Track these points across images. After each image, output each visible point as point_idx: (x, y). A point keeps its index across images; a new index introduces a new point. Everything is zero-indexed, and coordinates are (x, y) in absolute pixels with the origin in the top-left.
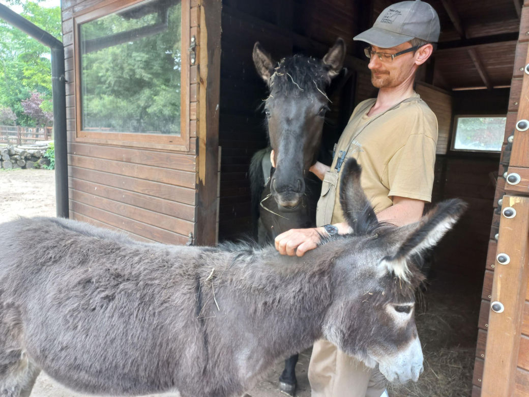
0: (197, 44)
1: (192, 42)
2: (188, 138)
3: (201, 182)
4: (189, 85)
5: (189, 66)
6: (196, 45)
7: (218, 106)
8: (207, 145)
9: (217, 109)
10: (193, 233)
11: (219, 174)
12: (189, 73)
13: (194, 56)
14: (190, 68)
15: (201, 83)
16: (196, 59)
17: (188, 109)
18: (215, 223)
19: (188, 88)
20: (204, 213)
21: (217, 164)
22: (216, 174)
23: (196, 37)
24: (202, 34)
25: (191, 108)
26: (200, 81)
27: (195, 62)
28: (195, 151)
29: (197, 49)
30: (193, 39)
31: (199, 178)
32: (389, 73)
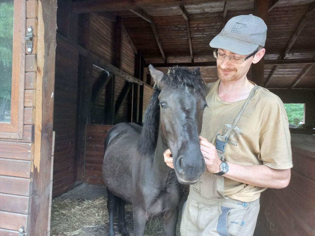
0: (35, 34)
1: (29, 32)
2: (22, 125)
3: (35, 169)
4: (24, 72)
5: (24, 55)
6: (33, 36)
7: (53, 94)
8: (42, 131)
9: (51, 97)
10: (26, 227)
11: (52, 158)
12: (24, 61)
13: (32, 45)
14: (25, 57)
15: (38, 72)
16: (34, 48)
17: (22, 96)
18: (47, 208)
19: (22, 76)
20: (38, 201)
21: (51, 148)
22: (50, 159)
23: (34, 28)
24: (39, 27)
25: (26, 95)
26: (37, 69)
27: (32, 51)
28: (30, 138)
29: (35, 38)
30: (29, 30)
31: (34, 166)
32: (237, 71)
